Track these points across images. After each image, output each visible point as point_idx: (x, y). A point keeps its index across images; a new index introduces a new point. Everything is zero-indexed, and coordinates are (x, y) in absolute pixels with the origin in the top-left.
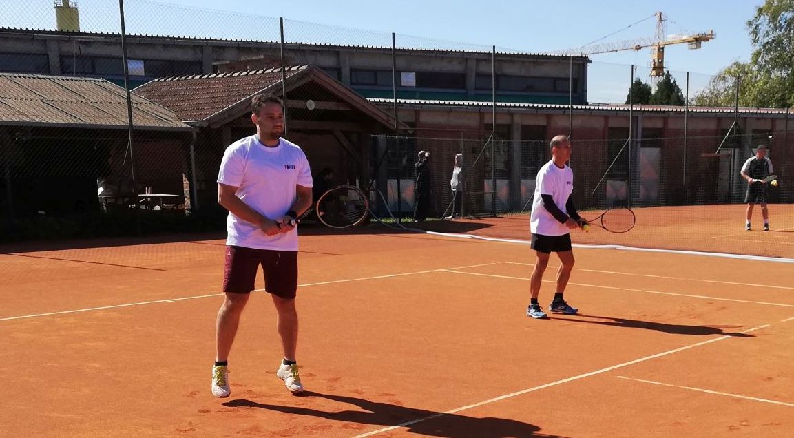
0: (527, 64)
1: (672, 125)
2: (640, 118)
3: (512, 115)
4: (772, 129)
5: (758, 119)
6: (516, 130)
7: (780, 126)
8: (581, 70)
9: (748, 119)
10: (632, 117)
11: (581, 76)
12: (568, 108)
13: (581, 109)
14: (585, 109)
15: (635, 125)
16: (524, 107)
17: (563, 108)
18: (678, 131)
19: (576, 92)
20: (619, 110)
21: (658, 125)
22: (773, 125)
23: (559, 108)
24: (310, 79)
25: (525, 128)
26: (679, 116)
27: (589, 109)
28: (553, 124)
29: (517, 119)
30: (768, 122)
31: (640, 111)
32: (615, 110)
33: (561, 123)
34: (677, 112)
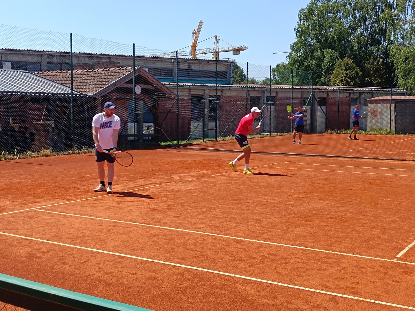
0: (203, 64)
1: (280, 95)
2: (265, 91)
3: (204, 90)
4: (327, 97)
5: (320, 92)
6: (207, 97)
7: (331, 95)
8: (229, 67)
9: (316, 92)
10: (261, 91)
11: (229, 71)
12: (231, 87)
13: (237, 87)
14: (239, 87)
15: (263, 95)
16: (210, 86)
17: (229, 87)
18: (282, 98)
19: (226, 78)
20: (255, 87)
21: (274, 95)
22: (328, 95)
23: (227, 87)
24: (139, 74)
25: (210, 96)
26: (284, 90)
27: (241, 87)
28: (223, 95)
29: (207, 92)
30: (325, 93)
31: (265, 88)
32: (253, 87)
33: (227, 94)
34: (283, 88)
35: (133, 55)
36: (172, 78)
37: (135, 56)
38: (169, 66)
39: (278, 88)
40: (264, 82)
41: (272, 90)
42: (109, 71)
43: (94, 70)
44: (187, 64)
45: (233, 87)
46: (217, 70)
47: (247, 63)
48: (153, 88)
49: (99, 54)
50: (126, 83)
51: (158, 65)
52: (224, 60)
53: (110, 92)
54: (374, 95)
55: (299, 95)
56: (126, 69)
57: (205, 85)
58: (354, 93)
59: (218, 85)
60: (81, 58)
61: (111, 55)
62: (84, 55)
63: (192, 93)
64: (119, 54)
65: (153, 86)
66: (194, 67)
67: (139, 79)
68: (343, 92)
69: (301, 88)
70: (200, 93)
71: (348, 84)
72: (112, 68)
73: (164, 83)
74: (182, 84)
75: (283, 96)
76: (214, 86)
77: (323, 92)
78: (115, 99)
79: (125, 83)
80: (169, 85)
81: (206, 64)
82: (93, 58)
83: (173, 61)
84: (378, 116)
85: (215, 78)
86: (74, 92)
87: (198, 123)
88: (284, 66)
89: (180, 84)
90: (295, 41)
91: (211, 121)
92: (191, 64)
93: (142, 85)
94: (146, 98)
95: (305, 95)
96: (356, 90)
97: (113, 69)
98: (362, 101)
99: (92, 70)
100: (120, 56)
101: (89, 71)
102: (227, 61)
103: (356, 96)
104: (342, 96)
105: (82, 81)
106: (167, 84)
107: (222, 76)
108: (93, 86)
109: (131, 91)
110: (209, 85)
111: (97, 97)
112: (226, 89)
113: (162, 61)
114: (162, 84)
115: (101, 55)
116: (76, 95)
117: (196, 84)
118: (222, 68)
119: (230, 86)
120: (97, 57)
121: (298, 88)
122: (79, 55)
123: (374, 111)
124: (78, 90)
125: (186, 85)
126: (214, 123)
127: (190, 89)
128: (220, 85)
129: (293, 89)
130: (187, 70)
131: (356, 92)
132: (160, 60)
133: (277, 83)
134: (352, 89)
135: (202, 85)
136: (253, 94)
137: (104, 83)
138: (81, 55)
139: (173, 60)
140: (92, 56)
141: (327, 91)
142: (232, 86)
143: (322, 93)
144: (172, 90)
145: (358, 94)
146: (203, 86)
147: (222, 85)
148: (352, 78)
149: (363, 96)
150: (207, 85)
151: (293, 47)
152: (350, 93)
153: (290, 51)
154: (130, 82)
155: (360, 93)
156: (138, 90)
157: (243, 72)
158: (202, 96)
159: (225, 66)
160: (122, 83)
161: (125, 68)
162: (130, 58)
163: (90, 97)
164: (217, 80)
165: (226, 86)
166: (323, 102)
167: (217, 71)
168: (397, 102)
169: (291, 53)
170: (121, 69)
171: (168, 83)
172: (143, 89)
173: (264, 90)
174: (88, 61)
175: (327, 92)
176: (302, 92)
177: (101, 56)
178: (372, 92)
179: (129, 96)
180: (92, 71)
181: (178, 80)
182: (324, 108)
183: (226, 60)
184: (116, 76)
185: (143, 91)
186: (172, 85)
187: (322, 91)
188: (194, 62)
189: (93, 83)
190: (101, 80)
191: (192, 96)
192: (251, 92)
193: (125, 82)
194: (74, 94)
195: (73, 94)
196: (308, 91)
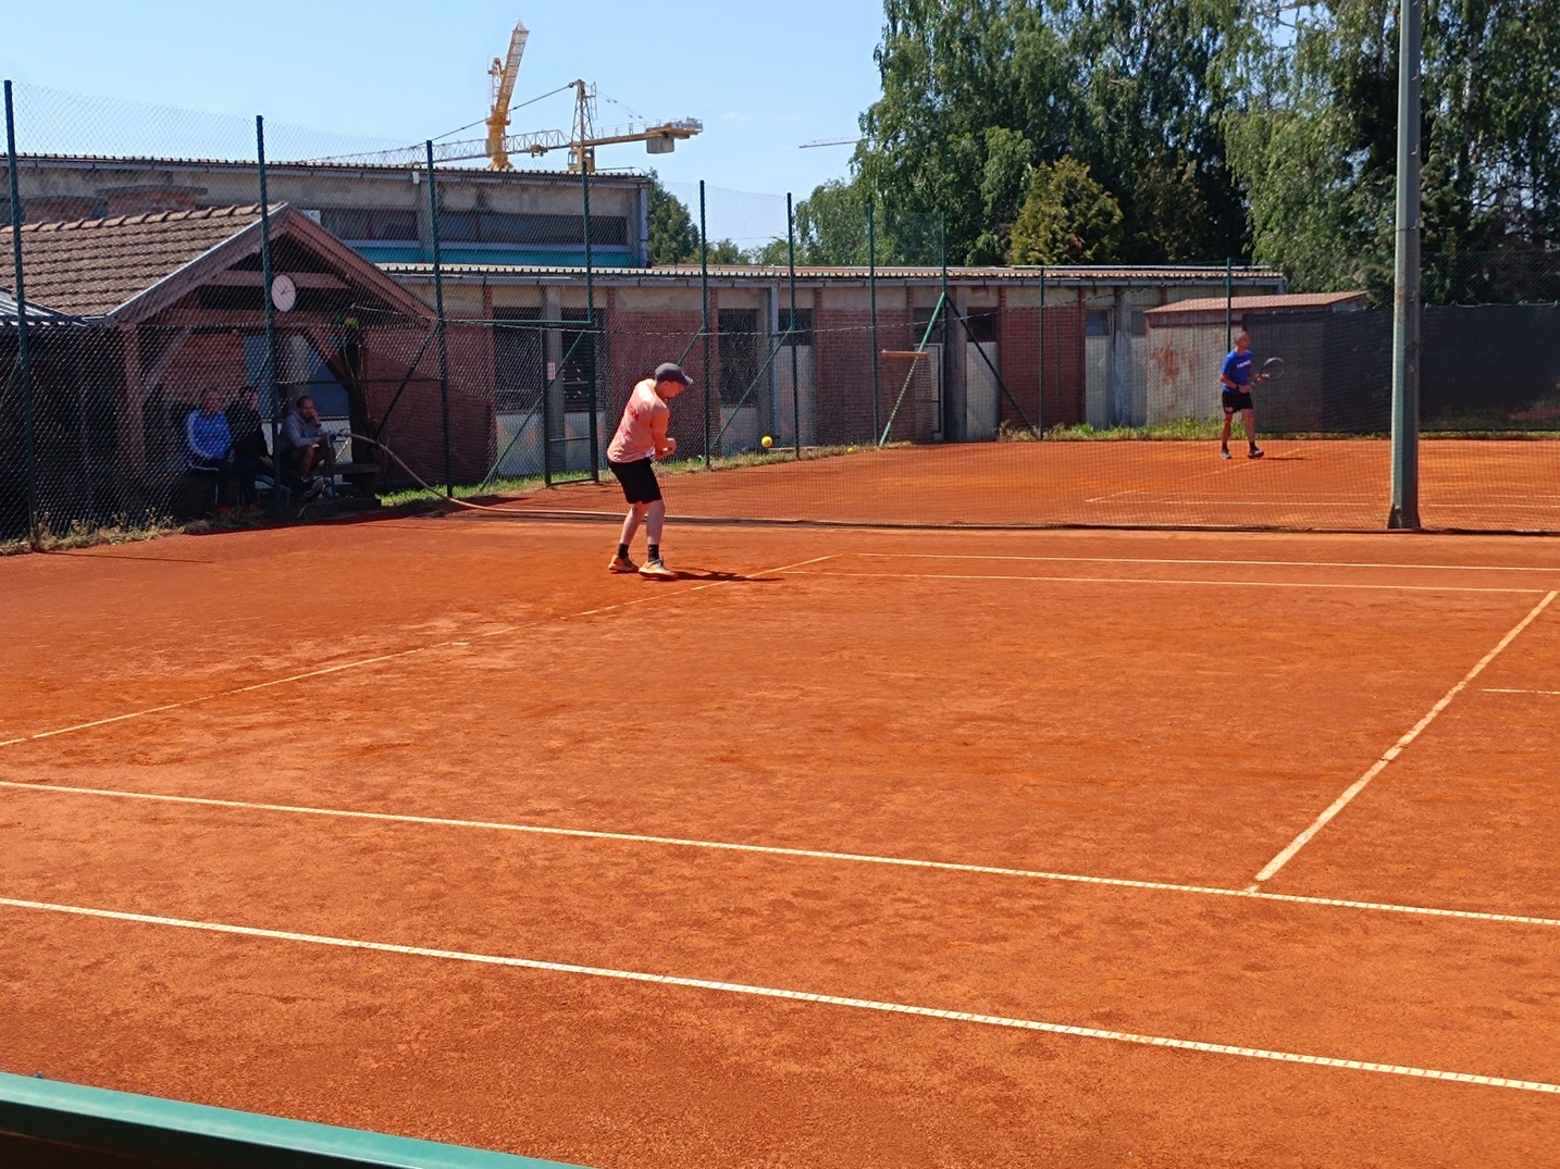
0: (533, 190)
1: (828, 303)
2: (774, 291)
3: (543, 289)
4: (1000, 306)
5: (975, 288)
6: (553, 318)
7: (1013, 301)
8: (634, 201)
9: (959, 289)
10: (759, 289)
11: (634, 214)
12: (645, 275)
13: (668, 275)
14: (676, 275)
15: (766, 303)
16: (565, 273)
17: (637, 275)
18: (838, 315)
19: (625, 243)
20: (737, 276)
21: (805, 302)
22: (1001, 298)
23: (630, 275)
24: (283, 231)
25: (566, 313)
26: (841, 285)
27: (684, 275)
28: (617, 306)
29: (553, 297)
30: (991, 293)
31: (773, 277)
32: (729, 276)
33: (632, 302)
34: (838, 277)
35: (257, 161)
36: (416, 244)
37: (267, 161)
38: (404, 200)
39: (822, 277)
40: (770, 256)
41: (797, 285)
42: (165, 225)
43: (107, 223)
44: (473, 191)
45: (653, 275)
46: (587, 211)
47: (702, 183)
48: (343, 286)
49: (125, 161)
50: (234, 268)
51: (360, 197)
52: (615, 172)
53: (174, 306)
54: (1170, 295)
55: (898, 302)
56: (231, 214)
57: (543, 269)
58: (1095, 289)
59: (594, 270)
60: (55, 177)
61: (172, 163)
62: (61, 166)
63: (499, 300)
64: (204, 157)
65: (341, 276)
66: (502, 202)
67: (286, 252)
68: (1058, 286)
69: (903, 277)
70: (529, 300)
71: (1075, 257)
72: (176, 211)
73: (383, 267)
74: (457, 268)
75: (839, 305)
76: (581, 273)
77: (985, 287)
78: (194, 331)
79: (230, 268)
80: (402, 272)
81: (546, 188)
82: (101, 175)
83: (416, 181)
84: (1185, 374)
85: (580, 241)
86: (30, 311)
87: (526, 417)
88: (840, 192)
89: (448, 268)
90: (878, 100)
91: (572, 405)
92: (488, 191)
93: (297, 275)
94: (319, 326)
95: (921, 301)
96: (1104, 278)
97: (180, 215)
98: (1126, 318)
99: (96, 223)
100: (207, 165)
101: (86, 225)
102: (626, 176)
103: (1104, 301)
104: (1052, 300)
105: (60, 266)
106: (397, 271)
107: (609, 234)
108: (104, 285)
109: (257, 298)
110: (561, 270)
111: (124, 328)
112: (625, 284)
113: (372, 181)
114: (378, 270)
115: (133, 161)
116: (37, 319)
117: (509, 269)
118: (606, 206)
119: (641, 271)
120: (118, 171)
121: (893, 274)
122: (45, 165)
123: (1170, 354)
124: (48, 301)
125: (470, 272)
126: (586, 416)
127: (486, 288)
128: (602, 271)
129: (873, 278)
130: (472, 213)
131: (1104, 287)
132: (367, 176)
133: (817, 259)
134: (1089, 273)
135: (535, 269)
136: (728, 302)
137: (148, 271)
138: (50, 165)
139: (416, 175)
140: (98, 167)
141: (998, 283)
142: (649, 271)
143: (982, 294)
144: (418, 292)
145: (1110, 291)
146: (539, 273)
147: (609, 270)
148: (1089, 234)
149: (1128, 297)
150: (552, 269)
151: (868, 121)
152: (1080, 290)
153: (859, 135)
154: (252, 263)
155: (1117, 289)
156: (283, 293)
157: (687, 218)
158: (535, 312)
159: (619, 197)
160: (219, 269)
161: (227, 211)
162: (247, 171)
163: (95, 327)
164: (589, 250)
165: (625, 271)
166: (984, 325)
167: (589, 217)
168: (1248, 318)
169: (861, 146)
170: (214, 214)
171: (402, 267)
172: (300, 291)
173: (767, 285)
174: (82, 189)
175: (1000, 288)
176: (909, 290)
177: (132, 167)
178: (1159, 283)
179: (249, 319)
180: (99, 226)
181: (438, 251)
182: (988, 347)
183: (622, 172)
184: (194, 244)
185: (305, 298)
186: (415, 271)
187: (981, 285)
188: (500, 181)
189: (105, 273)
190: (135, 260)
191: (498, 313)
192: (720, 295)
193: (231, 263)
194: (31, 319)
195: (24, 318)
196: (929, 285)
